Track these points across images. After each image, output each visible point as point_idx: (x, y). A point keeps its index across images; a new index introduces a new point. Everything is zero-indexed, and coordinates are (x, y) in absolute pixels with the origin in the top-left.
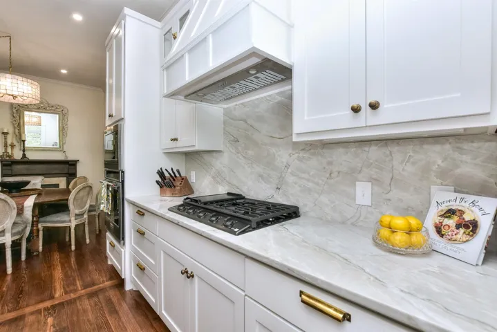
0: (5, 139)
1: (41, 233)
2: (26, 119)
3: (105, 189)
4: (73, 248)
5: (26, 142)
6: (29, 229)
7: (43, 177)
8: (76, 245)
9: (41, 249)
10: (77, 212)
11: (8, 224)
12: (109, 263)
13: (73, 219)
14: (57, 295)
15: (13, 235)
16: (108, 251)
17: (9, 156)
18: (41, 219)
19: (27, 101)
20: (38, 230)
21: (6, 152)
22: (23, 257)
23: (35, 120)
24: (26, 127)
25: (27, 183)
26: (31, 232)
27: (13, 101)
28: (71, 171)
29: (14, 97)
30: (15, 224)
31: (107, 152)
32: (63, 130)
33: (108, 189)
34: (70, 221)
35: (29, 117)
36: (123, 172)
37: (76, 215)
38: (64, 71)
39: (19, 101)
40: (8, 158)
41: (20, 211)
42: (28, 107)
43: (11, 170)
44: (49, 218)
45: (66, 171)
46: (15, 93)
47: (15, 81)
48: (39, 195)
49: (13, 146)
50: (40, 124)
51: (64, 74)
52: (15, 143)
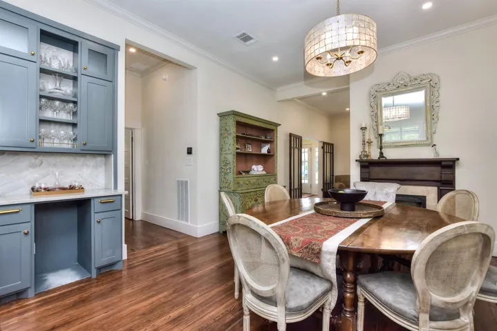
0: (364, 135)
17: (367, 156)
21: (364, 151)
28: (446, 178)
32: (432, 112)
38: (427, 6)
40: (365, 158)
43: (369, 173)
45: (437, 177)
49: (370, 143)
52: (373, 139)
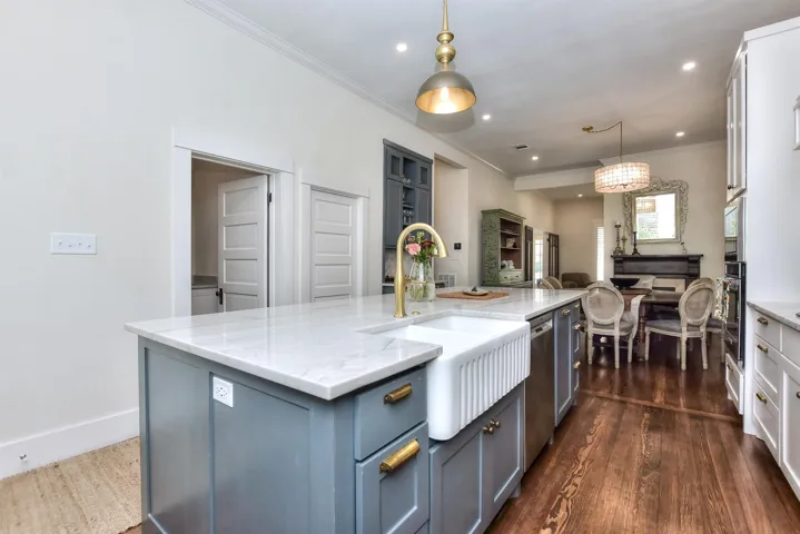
0: (618, 232)
1: (647, 338)
2: (638, 205)
3: (722, 288)
4: (684, 366)
5: (637, 235)
6: (635, 330)
7: (654, 277)
8: (687, 364)
9: (647, 356)
10: (690, 321)
11: (616, 318)
12: (729, 397)
13: (684, 329)
14: (657, 401)
15: (621, 330)
16: (727, 378)
17: (622, 252)
18: (648, 323)
19: (637, 187)
20: (645, 335)
21: (619, 247)
22: (630, 359)
23: (648, 205)
24: (637, 216)
25: (636, 281)
26: (638, 333)
27: (624, 190)
28: (692, 271)
29: (625, 185)
30: (622, 320)
31: (728, 241)
32: (681, 214)
33: (725, 289)
34: (680, 331)
35: (641, 202)
36: (744, 265)
37: (689, 325)
38: (680, 134)
39: (630, 188)
40: (620, 254)
41: (627, 308)
42: (640, 193)
43: (623, 267)
44: (656, 323)
45: (685, 271)
46: (624, 182)
47: (625, 169)
48: (648, 295)
49: (624, 240)
50: (654, 210)
51: (682, 137)
52: (627, 237)
